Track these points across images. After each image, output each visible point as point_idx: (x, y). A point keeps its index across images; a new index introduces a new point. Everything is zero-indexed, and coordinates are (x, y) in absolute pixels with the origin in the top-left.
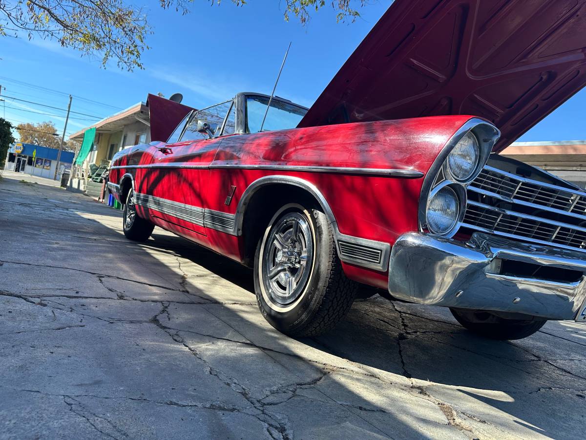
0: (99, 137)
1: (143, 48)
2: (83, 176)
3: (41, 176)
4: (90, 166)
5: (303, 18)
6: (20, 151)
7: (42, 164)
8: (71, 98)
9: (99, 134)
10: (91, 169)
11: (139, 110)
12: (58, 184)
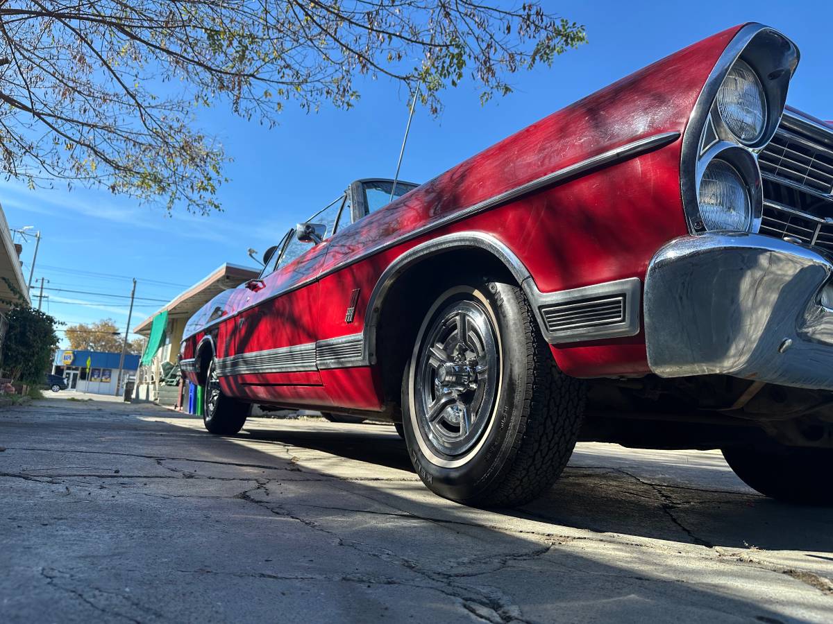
0: (173, 325)
1: (220, 182)
2: (153, 379)
3: (99, 394)
4: (162, 365)
5: (434, 107)
6: (69, 361)
7: (99, 376)
8: (135, 282)
9: (173, 319)
10: (164, 369)
11: (224, 274)
12: (121, 399)
